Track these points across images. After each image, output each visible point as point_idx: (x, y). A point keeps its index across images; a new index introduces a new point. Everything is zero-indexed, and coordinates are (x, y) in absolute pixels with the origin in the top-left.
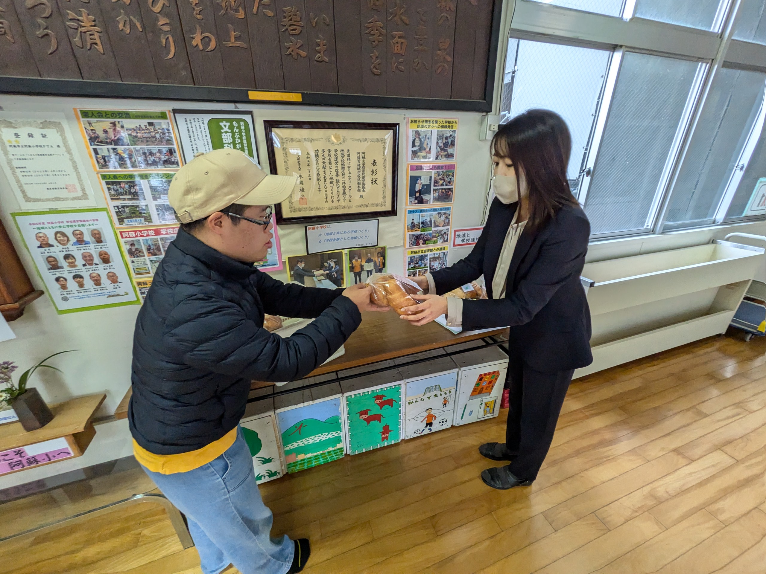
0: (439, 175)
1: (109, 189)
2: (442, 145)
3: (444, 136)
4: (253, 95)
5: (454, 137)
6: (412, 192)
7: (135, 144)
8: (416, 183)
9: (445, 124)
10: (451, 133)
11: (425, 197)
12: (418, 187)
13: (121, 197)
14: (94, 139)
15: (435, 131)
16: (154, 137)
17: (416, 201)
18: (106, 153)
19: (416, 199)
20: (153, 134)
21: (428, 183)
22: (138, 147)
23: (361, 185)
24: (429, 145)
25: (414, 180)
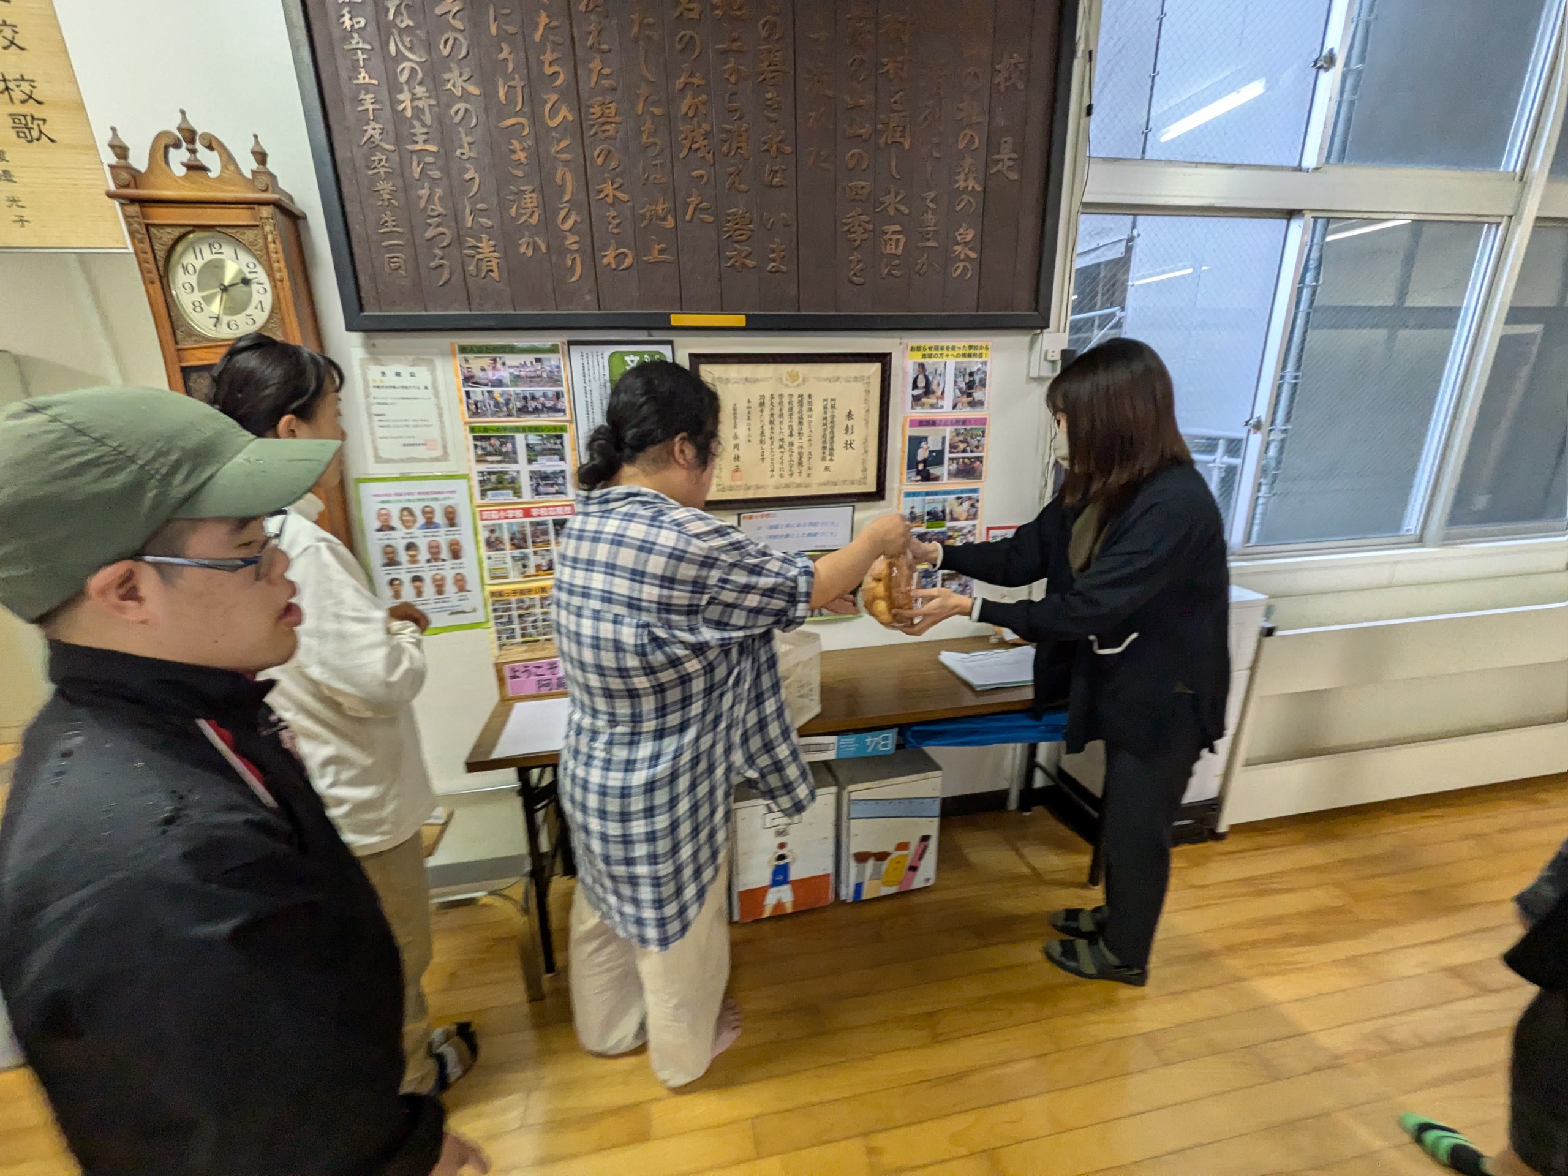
0: (958, 435)
1: (476, 446)
2: (963, 385)
3: (968, 371)
4: (677, 320)
5: (985, 372)
6: (912, 463)
7: (517, 386)
8: (918, 447)
9: (967, 352)
10: (980, 366)
11: (934, 471)
12: (922, 454)
13: (489, 458)
14: (468, 379)
15: (951, 363)
16: (538, 377)
17: (919, 478)
18: (479, 397)
19: (918, 473)
20: (539, 373)
21: (939, 448)
22: (519, 389)
23: (828, 449)
24: (941, 387)
25: (915, 443)
